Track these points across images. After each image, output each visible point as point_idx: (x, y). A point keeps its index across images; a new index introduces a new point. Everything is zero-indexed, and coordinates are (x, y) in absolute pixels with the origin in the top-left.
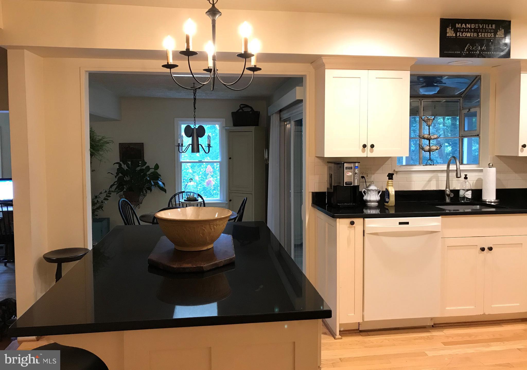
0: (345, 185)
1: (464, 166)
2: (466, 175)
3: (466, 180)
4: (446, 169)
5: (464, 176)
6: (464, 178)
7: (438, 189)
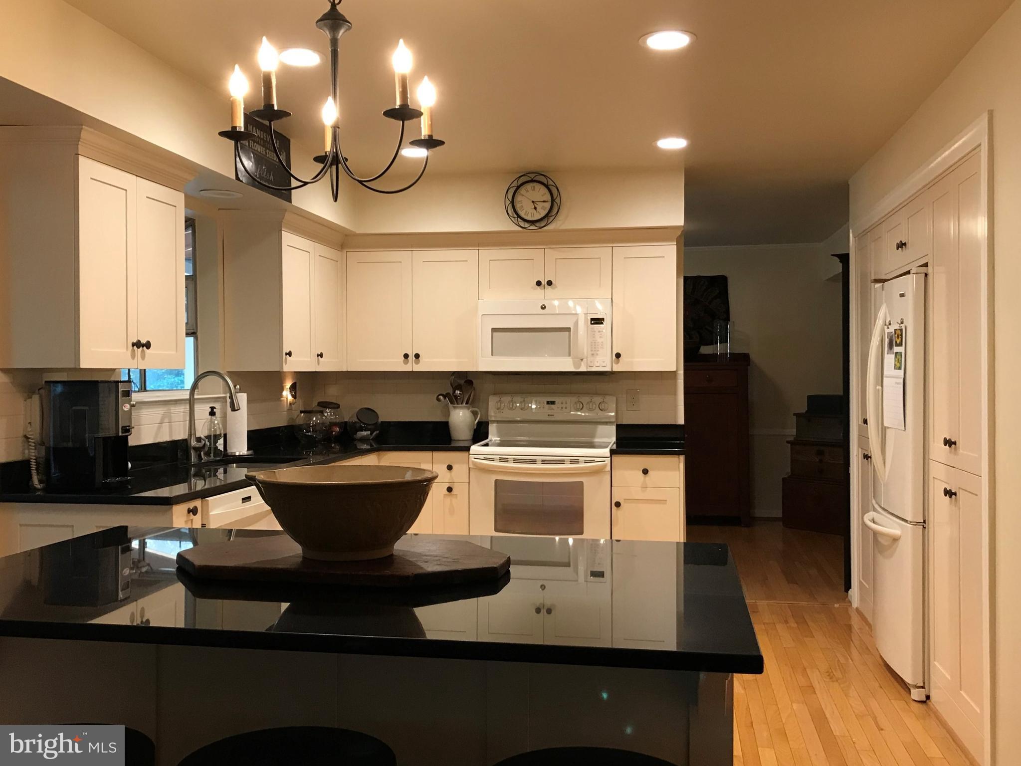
0: (120, 434)
1: (184, 393)
2: (212, 408)
3: (214, 418)
4: (188, 397)
5: (210, 410)
6: (208, 413)
7: (171, 440)
